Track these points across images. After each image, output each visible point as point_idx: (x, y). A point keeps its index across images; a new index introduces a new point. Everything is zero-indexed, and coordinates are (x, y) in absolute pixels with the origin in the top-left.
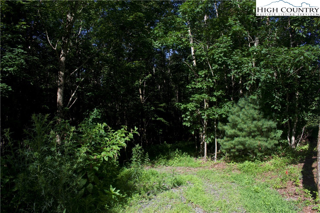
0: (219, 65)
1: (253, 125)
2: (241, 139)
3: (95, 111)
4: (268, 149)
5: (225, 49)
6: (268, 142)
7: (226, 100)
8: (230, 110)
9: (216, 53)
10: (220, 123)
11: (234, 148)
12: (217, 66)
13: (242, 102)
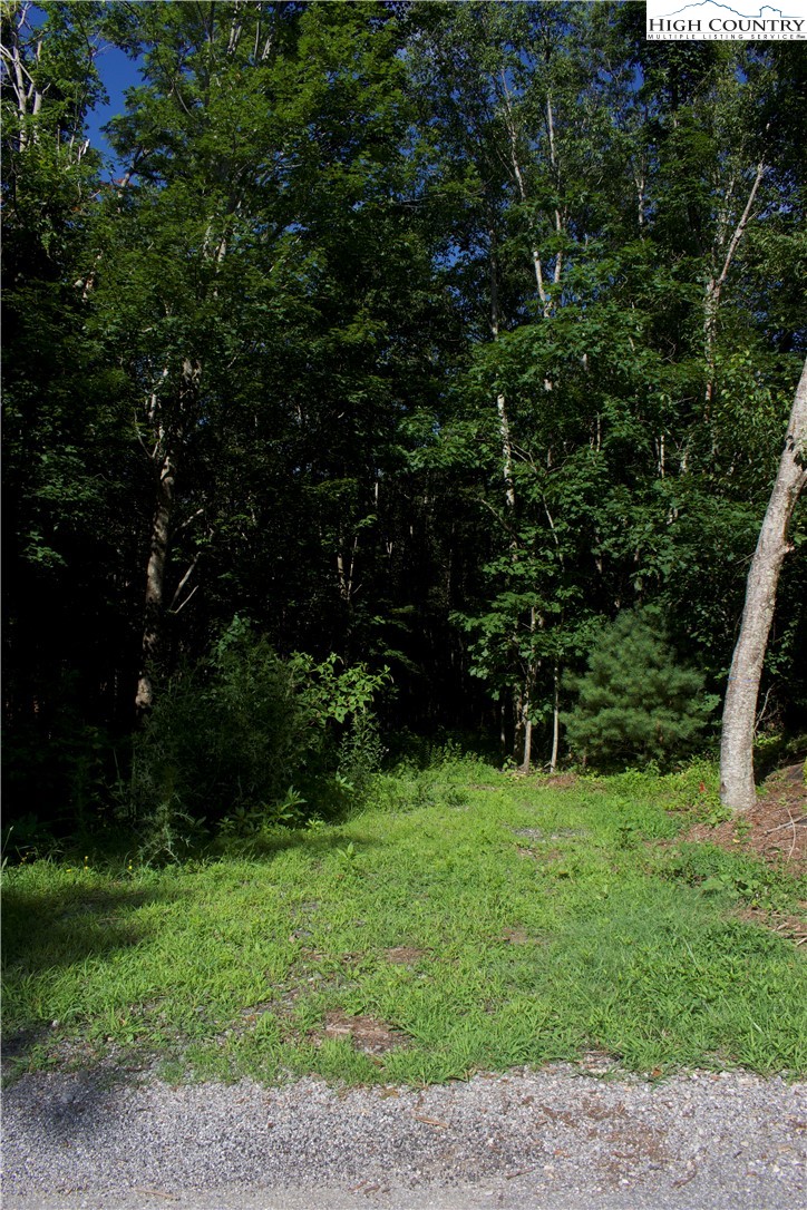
0: (570, 522)
1: (646, 680)
2: (617, 713)
3: (235, 623)
4: (681, 740)
5: (588, 484)
6: (683, 723)
7: (586, 611)
8: (596, 639)
9: (566, 492)
10: (566, 670)
11: (599, 736)
12: (565, 525)
13: (625, 619)
